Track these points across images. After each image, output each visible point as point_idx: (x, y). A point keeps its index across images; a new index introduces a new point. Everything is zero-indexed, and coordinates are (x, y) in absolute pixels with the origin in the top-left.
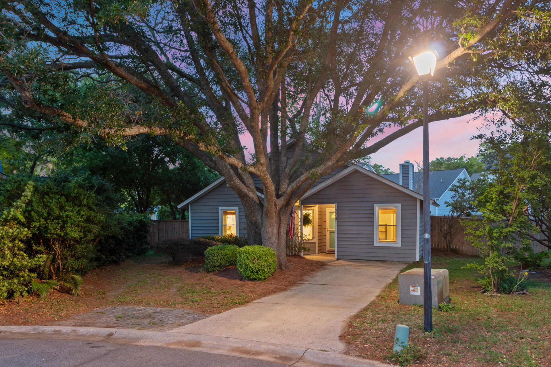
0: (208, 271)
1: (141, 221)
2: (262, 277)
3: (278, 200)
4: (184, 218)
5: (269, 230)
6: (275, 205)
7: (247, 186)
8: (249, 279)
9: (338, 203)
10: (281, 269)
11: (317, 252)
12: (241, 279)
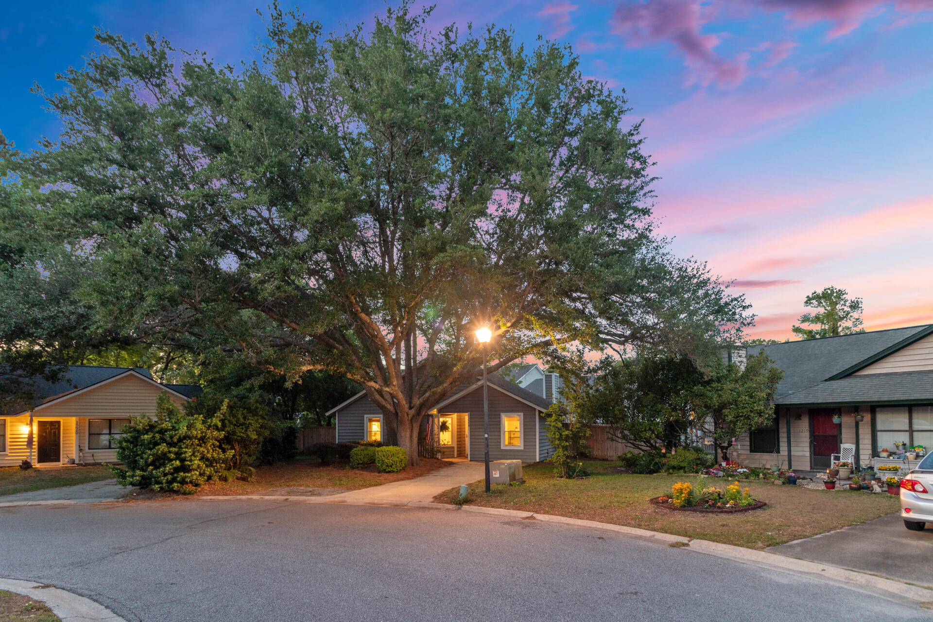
0: (353, 468)
1: (290, 428)
2: (395, 470)
3: (410, 411)
4: (329, 424)
5: (403, 435)
6: (408, 415)
7: (386, 400)
8: (385, 471)
9: (470, 411)
10: (413, 465)
11: (456, 456)
12: (379, 472)
